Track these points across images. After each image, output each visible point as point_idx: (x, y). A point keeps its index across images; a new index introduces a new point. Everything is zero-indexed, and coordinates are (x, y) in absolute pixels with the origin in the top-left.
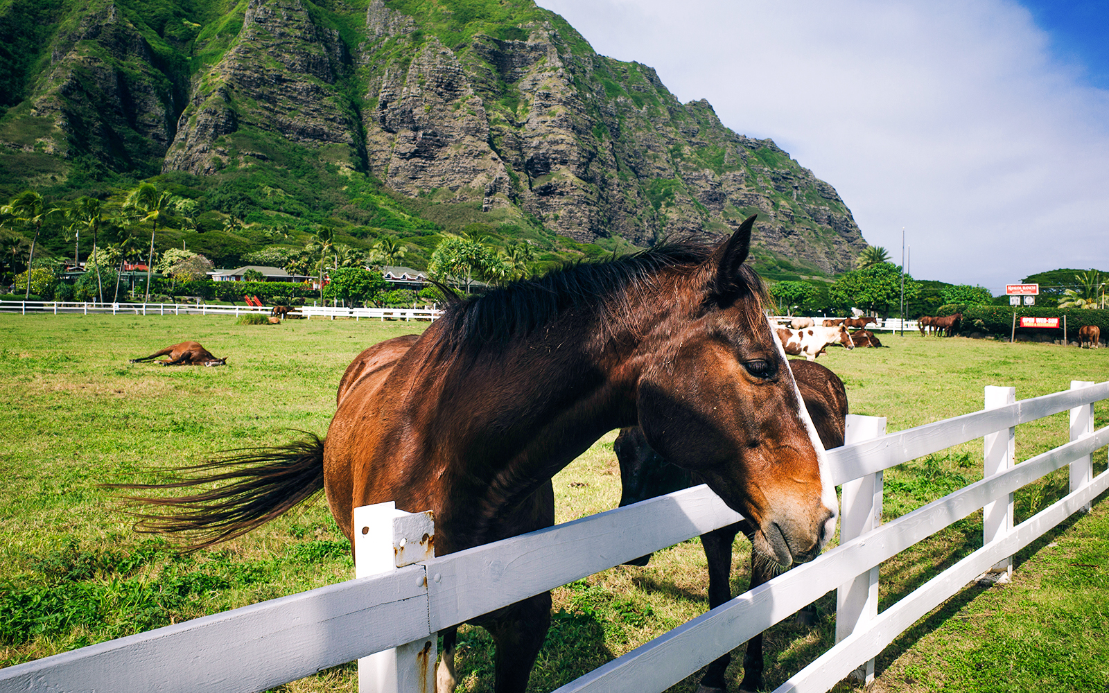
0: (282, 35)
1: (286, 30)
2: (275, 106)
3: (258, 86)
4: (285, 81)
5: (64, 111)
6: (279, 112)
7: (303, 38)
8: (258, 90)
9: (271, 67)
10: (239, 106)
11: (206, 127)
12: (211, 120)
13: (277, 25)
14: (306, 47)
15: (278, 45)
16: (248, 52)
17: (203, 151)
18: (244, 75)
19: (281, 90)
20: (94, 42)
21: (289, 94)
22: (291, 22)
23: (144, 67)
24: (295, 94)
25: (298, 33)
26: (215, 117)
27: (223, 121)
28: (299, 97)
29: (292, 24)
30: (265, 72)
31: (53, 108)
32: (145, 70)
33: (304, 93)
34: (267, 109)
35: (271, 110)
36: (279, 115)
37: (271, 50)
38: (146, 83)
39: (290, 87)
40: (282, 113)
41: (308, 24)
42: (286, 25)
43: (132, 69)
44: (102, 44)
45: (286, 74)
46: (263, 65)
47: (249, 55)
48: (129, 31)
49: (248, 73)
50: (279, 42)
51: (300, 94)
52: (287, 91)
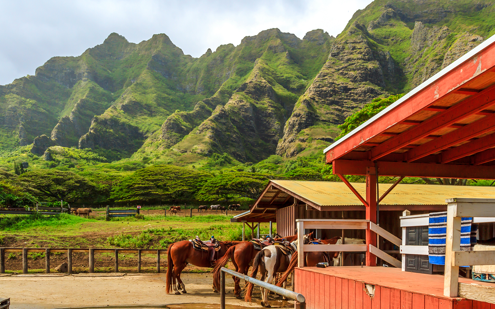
0: (349, 60)
1: (352, 56)
2: (342, 107)
3: (331, 96)
4: (350, 89)
5: (213, 128)
6: (345, 111)
7: (363, 59)
8: (331, 98)
9: (341, 81)
10: (318, 111)
11: (293, 126)
12: (297, 121)
13: (345, 54)
14: (364, 64)
15: (346, 67)
16: (325, 76)
17: (292, 141)
18: (322, 91)
19: (347, 96)
20: (243, 93)
21: (352, 98)
22: (355, 50)
23: (270, 103)
24: (356, 97)
25: (360, 56)
26: (299, 118)
27: (304, 119)
28: (360, 98)
29: (356, 52)
30: (336, 86)
31: (207, 128)
32: (270, 104)
33: (363, 95)
34: (337, 110)
35: (340, 110)
36: (345, 113)
37: (341, 71)
38: (270, 111)
39: (353, 93)
40: (347, 111)
41: (367, 49)
42: (352, 53)
43: (263, 104)
44: (247, 93)
45: (351, 85)
46: (335, 82)
47: (326, 77)
48: (262, 84)
49: (324, 89)
50: (346, 65)
51: (359, 96)
52: (351, 96)
